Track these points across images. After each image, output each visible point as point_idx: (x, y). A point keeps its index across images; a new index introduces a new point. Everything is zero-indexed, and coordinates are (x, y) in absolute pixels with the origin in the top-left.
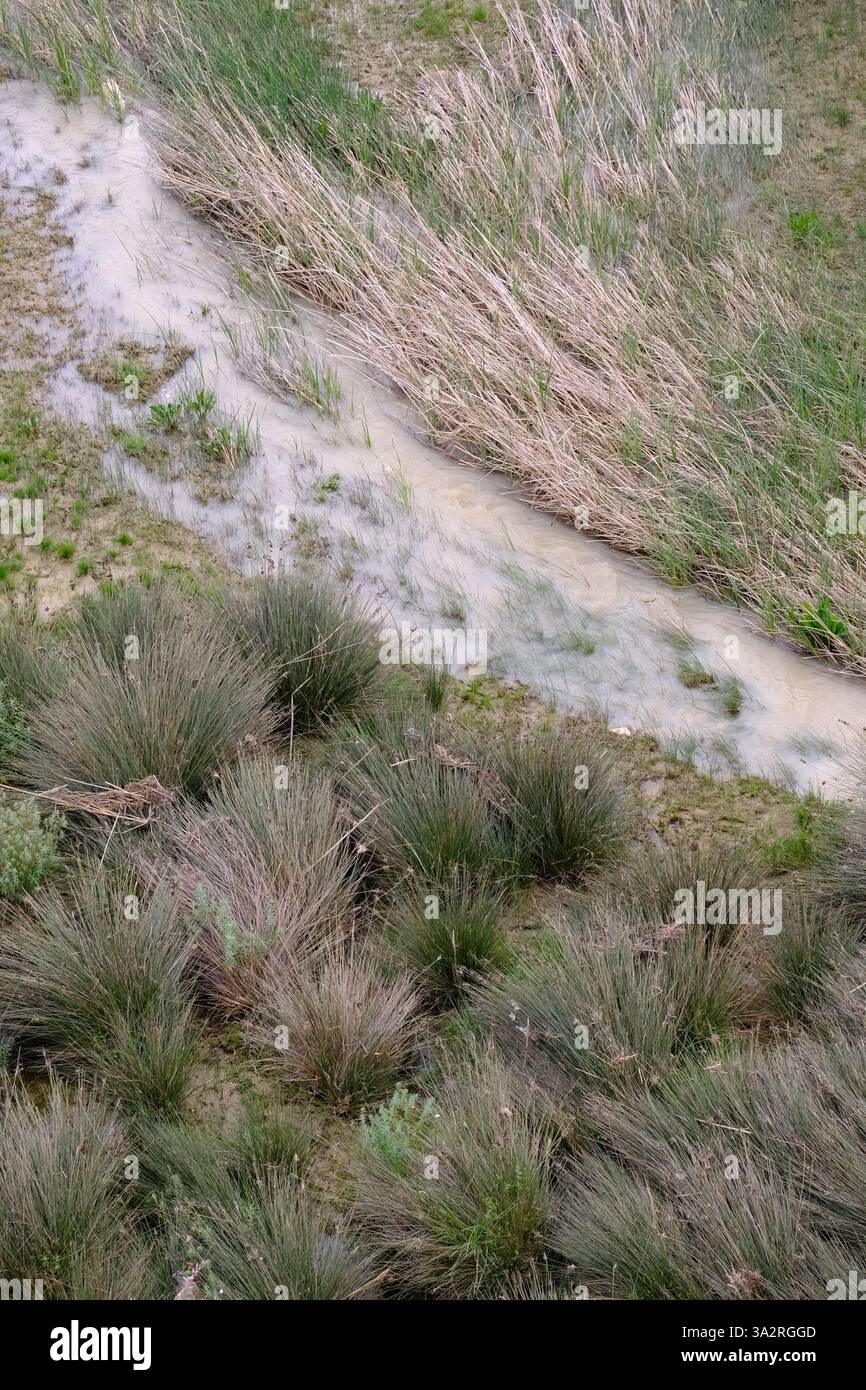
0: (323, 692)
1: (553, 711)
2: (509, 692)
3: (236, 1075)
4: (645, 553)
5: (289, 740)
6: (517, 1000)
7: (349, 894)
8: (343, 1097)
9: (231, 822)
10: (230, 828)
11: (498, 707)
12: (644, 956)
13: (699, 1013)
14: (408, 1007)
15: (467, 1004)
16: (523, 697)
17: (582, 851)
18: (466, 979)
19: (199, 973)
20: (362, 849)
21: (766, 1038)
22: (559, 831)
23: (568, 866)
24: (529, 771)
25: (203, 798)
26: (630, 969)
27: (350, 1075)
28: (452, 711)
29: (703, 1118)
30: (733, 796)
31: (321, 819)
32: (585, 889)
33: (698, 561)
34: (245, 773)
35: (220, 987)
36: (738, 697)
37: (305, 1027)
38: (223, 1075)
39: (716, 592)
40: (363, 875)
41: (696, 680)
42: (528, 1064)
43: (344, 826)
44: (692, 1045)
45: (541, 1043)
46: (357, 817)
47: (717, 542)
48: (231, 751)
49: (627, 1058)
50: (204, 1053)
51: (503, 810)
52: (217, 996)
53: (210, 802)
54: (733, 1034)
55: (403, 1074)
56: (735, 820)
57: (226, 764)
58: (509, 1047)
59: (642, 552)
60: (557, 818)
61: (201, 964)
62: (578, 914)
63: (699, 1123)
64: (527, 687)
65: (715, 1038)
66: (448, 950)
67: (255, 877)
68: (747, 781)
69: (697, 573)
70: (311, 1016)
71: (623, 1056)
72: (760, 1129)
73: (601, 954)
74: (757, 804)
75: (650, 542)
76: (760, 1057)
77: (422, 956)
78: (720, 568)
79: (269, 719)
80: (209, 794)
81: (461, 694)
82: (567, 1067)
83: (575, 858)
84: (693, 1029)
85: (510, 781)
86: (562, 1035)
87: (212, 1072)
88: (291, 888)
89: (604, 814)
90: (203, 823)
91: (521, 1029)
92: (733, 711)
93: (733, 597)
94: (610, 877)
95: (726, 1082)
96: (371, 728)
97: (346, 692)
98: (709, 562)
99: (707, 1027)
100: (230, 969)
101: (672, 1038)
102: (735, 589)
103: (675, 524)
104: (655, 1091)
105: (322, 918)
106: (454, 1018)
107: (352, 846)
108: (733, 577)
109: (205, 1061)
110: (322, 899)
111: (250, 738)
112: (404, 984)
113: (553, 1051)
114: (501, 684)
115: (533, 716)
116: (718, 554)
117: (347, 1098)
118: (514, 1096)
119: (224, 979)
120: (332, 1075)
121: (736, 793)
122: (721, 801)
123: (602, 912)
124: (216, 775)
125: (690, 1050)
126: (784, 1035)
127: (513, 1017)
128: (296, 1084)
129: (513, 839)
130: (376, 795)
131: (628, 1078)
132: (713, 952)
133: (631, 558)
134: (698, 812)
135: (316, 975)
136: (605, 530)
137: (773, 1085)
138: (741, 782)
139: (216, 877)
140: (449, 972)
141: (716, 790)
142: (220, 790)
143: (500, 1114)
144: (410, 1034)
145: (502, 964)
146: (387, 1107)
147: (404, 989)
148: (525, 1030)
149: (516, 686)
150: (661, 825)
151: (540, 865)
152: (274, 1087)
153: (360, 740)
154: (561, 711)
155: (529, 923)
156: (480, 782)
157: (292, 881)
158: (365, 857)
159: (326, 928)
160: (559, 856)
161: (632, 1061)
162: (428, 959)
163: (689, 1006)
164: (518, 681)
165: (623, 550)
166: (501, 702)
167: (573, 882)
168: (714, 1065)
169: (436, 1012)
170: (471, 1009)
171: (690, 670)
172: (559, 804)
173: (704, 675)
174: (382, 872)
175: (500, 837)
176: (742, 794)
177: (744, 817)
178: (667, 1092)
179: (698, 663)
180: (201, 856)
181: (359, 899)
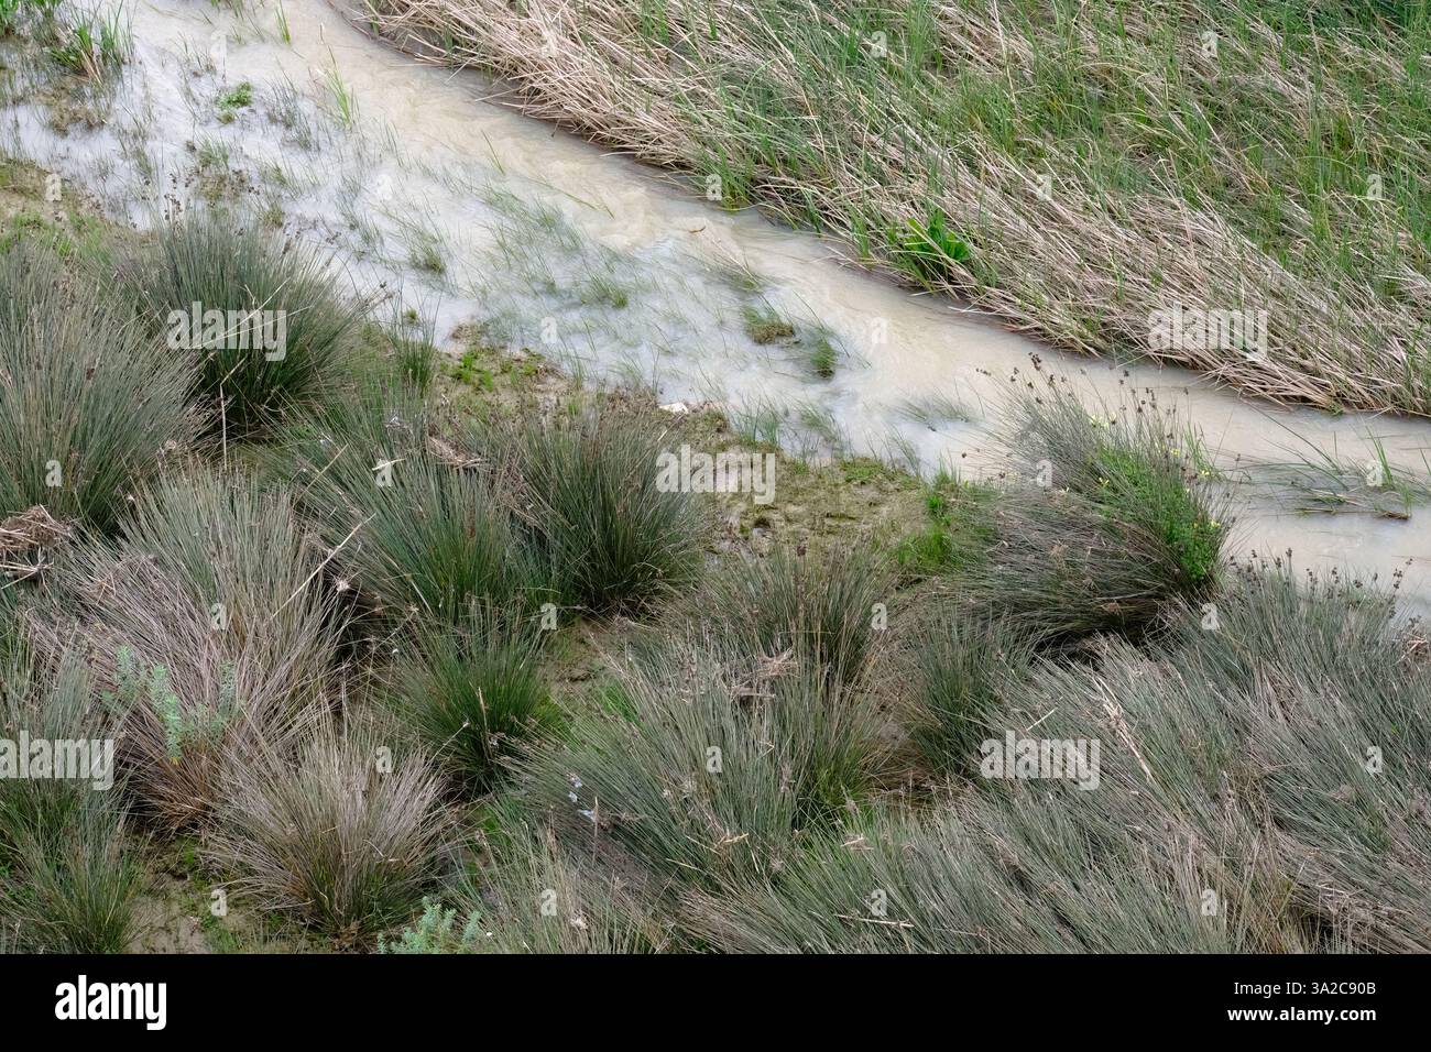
0: (264, 379)
1: (579, 387)
2: (515, 365)
3: (194, 908)
4: (683, 166)
5: (221, 447)
6: (578, 771)
7: (328, 650)
8: (347, 925)
9: (156, 562)
10: (156, 569)
11: (504, 387)
12: (745, 702)
13: (824, 775)
14: (431, 791)
15: (505, 786)
16: (536, 370)
17: (644, 569)
18: (504, 749)
19: (131, 772)
20: (343, 585)
21: (921, 797)
22: (610, 546)
23: (624, 591)
24: (561, 464)
25: (112, 533)
26: (729, 724)
27: (357, 892)
28: (447, 395)
29: (846, 912)
30: (836, 485)
31: (280, 549)
32: (652, 619)
33: (757, 172)
34: (171, 494)
35: (161, 788)
36: (829, 351)
37: (289, 833)
38: (176, 908)
39: (785, 211)
40: (346, 622)
41: (770, 333)
42: (599, 860)
43: (314, 555)
44: (820, 816)
45: (616, 829)
46: (332, 545)
47: (781, 145)
48: (147, 465)
49: (736, 839)
50: (145, 876)
51: (532, 521)
52: (155, 802)
53: (123, 536)
54: (877, 801)
55: (430, 886)
56: (843, 517)
57: (142, 482)
58: (573, 835)
59: (681, 165)
60: (605, 527)
61: (131, 760)
62: (644, 653)
63: (840, 919)
64: (539, 357)
65: (850, 804)
66: (475, 718)
67: (197, 634)
68: (854, 465)
69: (758, 190)
70: (295, 817)
71: (730, 837)
72: (923, 920)
73: (689, 702)
74: (869, 493)
75: (689, 150)
76: (914, 825)
77: (441, 723)
78: (787, 180)
79: (195, 418)
80: (121, 524)
81: (450, 371)
82: (653, 859)
83: (634, 579)
84: (817, 796)
85: (536, 479)
86: (644, 816)
87: (160, 906)
88: (250, 646)
89: (667, 518)
90: (118, 565)
91: (586, 813)
92: (825, 372)
93: (808, 219)
94: (684, 604)
95: (870, 860)
96: (337, 421)
97: (293, 379)
98: (774, 174)
99: (838, 792)
100: (176, 762)
101: (791, 808)
102: (812, 207)
103: (720, 118)
104: (776, 881)
105: (297, 684)
106: (493, 806)
107: (328, 584)
108: (808, 190)
109: (150, 891)
110: (293, 658)
111: (171, 445)
112: (417, 763)
113: (634, 839)
114: (505, 355)
115: (550, 395)
116: (785, 161)
117: (354, 926)
118: (588, 905)
119: (165, 778)
120: (330, 894)
121: (841, 481)
122: (821, 493)
123: (677, 646)
124: (131, 498)
125: (819, 822)
126: (943, 794)
127: (574, 797)
128: (280, 913)
129: (548, 561)
130: (356, 511)
131: (739, 868)
132: (838, 688)
133: (665, 175)
134: (792, 509)
135: (294, 756)
136: (625, 137)
137: (937, 865)
138: (845, 466)
139: (142, 638)
140: (478, 745)
141: (812, 479)
142: (137, 519)
143: (571, 928)
144: (432, 832)
145: (554, 724)
146: (414, 930)
147: (418, 771)
148: (592, 815)
149: (524, 356)
150: (743, 530)
151: (587, 593)
152: (248, 919)
153: (325, 439)
154: (589, 387)
155: (578, 673)
156: (498, 485)
157: (250, 636)
158: (348, 597)
159: (300, 698)
160: (614, 580)
161: (742, 844)
162: (447, 727)
163: (810, 766)
164: (527, 350)
165: (654, 164)
166: (507, 379)
167: (635, 612)
168: (856, 839)
169: (464, 798)
170: (510, 792)
171: (761, 321)
172: (607, 508)
173: (780, 325)
174: (373, 615)
175: (531, 559)
176: (849, 481)
177: (854, 511)
178: (794, 880)
179: (771, 311)
180: (119, 610)
181: (343, 654)
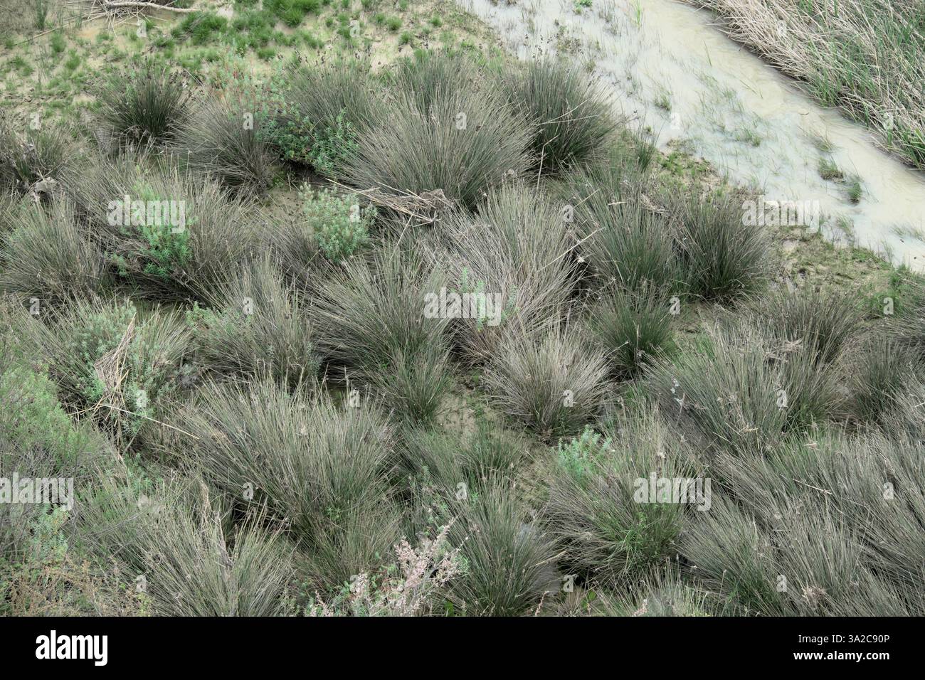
0: (565, 148)
1: (725, 183)
2: (695, 165)
3: (473, 405)
4: (805, 80)
5: (537, 177)
6: (678, 379)
7: (568, 290)
8: (546, 430)
9: (491, 229)
10: (490, 233)
11: (687, 175)
12: (771, 361)
13: (804, 407)
14: (601, 373)
15: (641, 378)
16: (705, 170)
17: (736, 283)
18: (643, 359)
19: (457, 331)
20: (581, 260)
21: (851, 429)
22: (721, 267)
23: (725, 291)
24: (705, 220)
25: (473, 210)
26: (760, 369)
27: (554, 415)
28: (655, 173)
29: (799, 479)
30: (847, 260)
31: (554, 235)
32: (734, 309)
33: (842, 90)
34: (505, 197)
35: (470, 342)
36: (858, 190)
37: (527, 377)
38: (464, 403)
39: (853, 113)
40: (579, 279)
41: (830, 174)
42: (679, 425)
43: (570, 241)
44: (797, 427)
45: (690, 412)
46: (580, 237)
47: (858, 78)
48: (497, 179)
49: (750, 430)
50: (453, 386)
51: (684, 246)
52: (466, 349)
53: (478, 213)
54: (828, 424)
55: (591, 420)
56: (846, 276)
57: (493, 188)
58: (668, 410)
59: (803, 78)
60: (720, 258)
61: (458, 325)
62: (726, 326)
63: (795, 482)
64: (708, 164)
65: (814, 425)
66: (633, 338)
67: (503, 269)
68: (858, 251)
69: (841, 99)
70: (532, 372)
71: (748, 428)
72: (838, 492)
73: (742, 355)
74: (863, 267)
75: (809, 72)
76: (845, 443)
77: (614, 340)
78: (857, 97)
79: (526, 160)
80: (478, 206)
81: (661, 162)
82: (707, 431)
83: (730, 287)
84: (799, 417)
85: (690, 226)
86: (706, 408)
87: (457, 400)
88: (528, 281)
89: (755, 258)
90: (472, 227)
91: (678, 400)
92: (854, 200)
93: (866, 120)
94: (753, 304)
95: (818, 456)
96: (597, 177)
97: (581, 150)
98: (851, 92)
99: (809, 417)
100: (479, 331)
101: (783, 421)
102: (867, 114)
103: (830, 60)
104: (767, 456)
105: (547, 305)
106: (632, 386)
107: (574, 257)
108: (867, 104)
109: (453, 392)
110: (548, 291)
111: (511, 172)
112: (599, 357)
113: (699, 418)
114: (691, 159)
115: (710, 184)
116: (858, 87)
117: (550, 431)
118: (668, 447)
119: (473, 337)
120: (541, 415)
121: (849, 258)
122: (838, 262)
123: (744, 326)
124: (485, 194)
125: (796, 431)
126: (863, 430)
127: (673, 391)
128: (515, 417)
129: (688, 268)
130: (596, 224)
131: (749, 444)
132: (821, 365)
133: (794, 82)
134: (820, 267)
135: (538, 341)
136: (778, 59)
137: (851, 465)
138: (854, 251)
139: (475, 265)
140: (632, 355)
141: (835, 254)
142: (486, 206)
143: (657, 456)
144: (599, 393)
145: (671, 352)
146: (578, 440)
147: (599, 361)
148: (681, 402)
149: (701, 162)
150: (793, 273)
151: (704, 289)
152: (499, 416)
153: (589, 183)
154: (730, 184)
155: (691, 328)
156: (670, 225)
157: (529, 275)
158: (582, 266)
159: (548, 311)
160: (718, 285)
161: (754, 433)
162: (618, 342)
163: (798, 401)
164: (703, 159)
165: (790, 76)
166: (690, 171)
167: (727, 303)
168: (812, 443)
169: (619, 380)
170: (643, 381)
171: (828, 168)
172: (724, 247)
173: (837, 171)
174: (593, 278)
175: (679, 265)
176: (854, 258)
177: (853, 275)
178: (776, 458)
179: (834, 165)
180: (468, 250)
181: (574, 294)
